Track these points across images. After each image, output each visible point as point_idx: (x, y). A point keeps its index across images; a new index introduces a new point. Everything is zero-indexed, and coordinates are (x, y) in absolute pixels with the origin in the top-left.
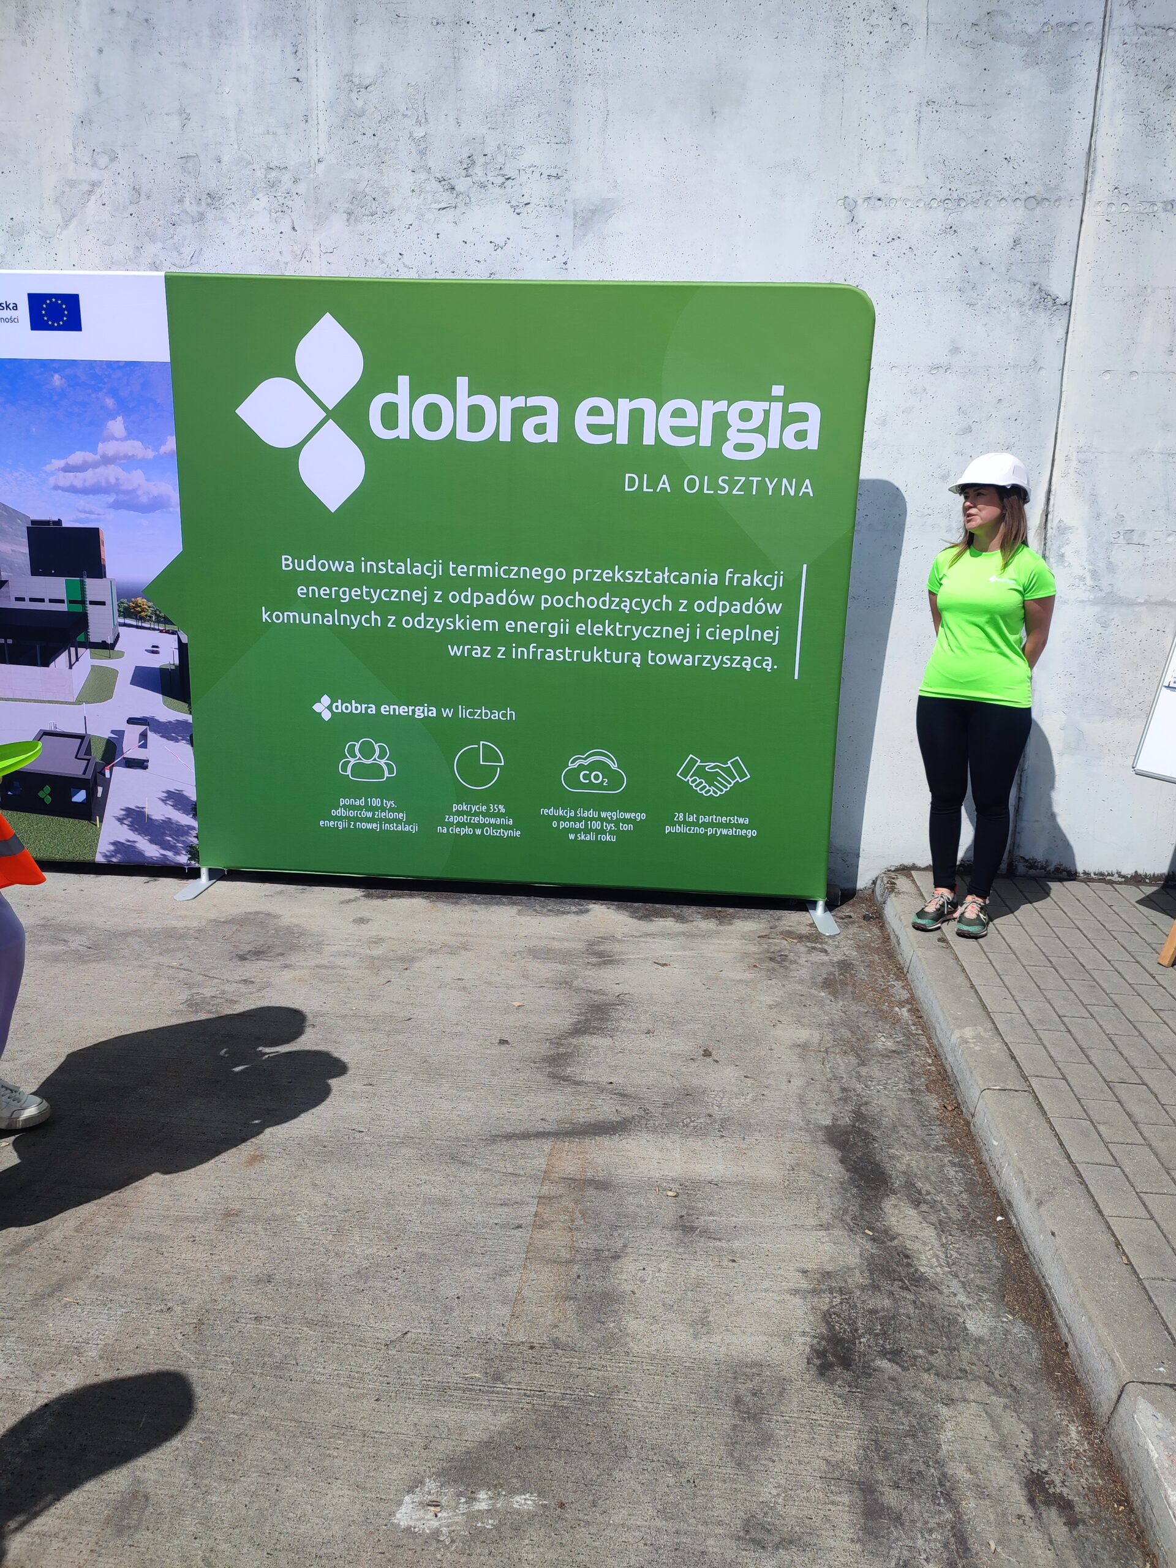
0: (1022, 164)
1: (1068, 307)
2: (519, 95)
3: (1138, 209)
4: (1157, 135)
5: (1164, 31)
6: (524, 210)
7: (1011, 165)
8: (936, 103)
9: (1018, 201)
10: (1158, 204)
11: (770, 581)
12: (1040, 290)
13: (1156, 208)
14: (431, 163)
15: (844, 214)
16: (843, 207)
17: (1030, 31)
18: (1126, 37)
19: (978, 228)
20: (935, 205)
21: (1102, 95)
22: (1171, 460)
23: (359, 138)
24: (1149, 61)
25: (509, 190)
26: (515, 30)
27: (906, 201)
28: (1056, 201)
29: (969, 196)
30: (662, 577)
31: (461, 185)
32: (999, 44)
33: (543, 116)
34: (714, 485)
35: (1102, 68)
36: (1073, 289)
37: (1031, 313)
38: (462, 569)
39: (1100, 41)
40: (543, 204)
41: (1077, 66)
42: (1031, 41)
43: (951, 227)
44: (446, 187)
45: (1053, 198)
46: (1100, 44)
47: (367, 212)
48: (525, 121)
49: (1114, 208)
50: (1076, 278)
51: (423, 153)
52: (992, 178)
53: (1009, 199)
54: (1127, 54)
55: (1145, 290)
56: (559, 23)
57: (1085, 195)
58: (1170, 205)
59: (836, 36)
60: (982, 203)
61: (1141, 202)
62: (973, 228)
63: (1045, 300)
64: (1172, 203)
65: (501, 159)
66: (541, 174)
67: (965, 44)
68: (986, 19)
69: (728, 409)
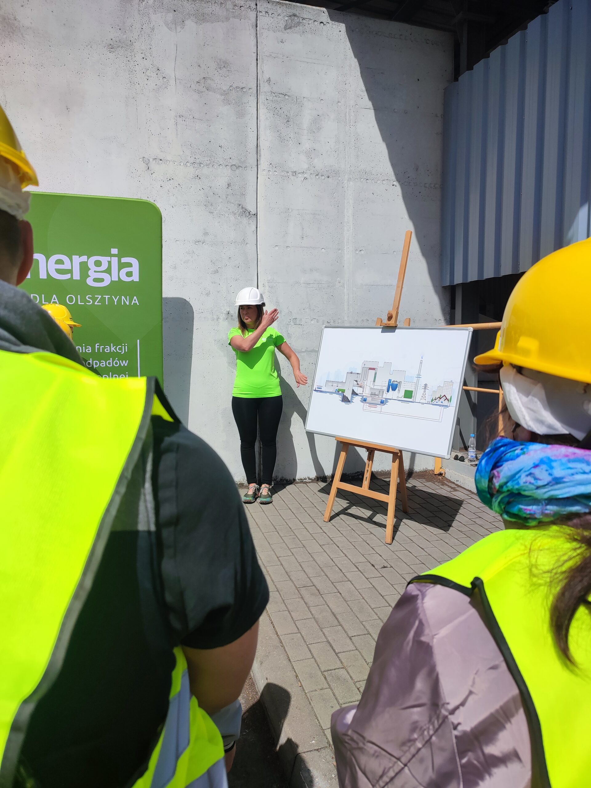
0: (227, 149)
1: (256, 216)
3: (281, 174)
4: (285, 142)
5: (284, 95)
7: (222, 149)
8: (184, 117)
9: (228, 166)
10: (290, 172)
11: (120, 349)
12: (242, 208)
13: (289, 174)
15: (143, 166)
16: (143, 162)
17: (224, 89)
18: (267, 97)
19: (210, 177)
20: (189, 165)
21: (260, 121)
22: (308, 286)
24: (278, 109)
27: (174, 162)
28: (245, 168)
29: (205, 162)
32: (210, 93)
34: (83, 299)
35: (259, 110)
36: (257, 208)
37: (239, 218)
39: (256, 97)
41: (247, 107)
42: (225, 94)
43: (198, 176)
45: (243, 166)
46: (256, 99)
49: (271, 173)
50: (258, 203)
52: (214, 155)
53: (223, 165)
54: (268, 105)
55: (288, 210)
57: (258, 166)
58: (295, 173)
59: (130, 79)
60: (211, 165)
61: (282, 171)
62: (208, 177)
63: (245, 212)
64: (295, 172)
67: (194, 91)
68: (203, 81)
69: (88, 261)
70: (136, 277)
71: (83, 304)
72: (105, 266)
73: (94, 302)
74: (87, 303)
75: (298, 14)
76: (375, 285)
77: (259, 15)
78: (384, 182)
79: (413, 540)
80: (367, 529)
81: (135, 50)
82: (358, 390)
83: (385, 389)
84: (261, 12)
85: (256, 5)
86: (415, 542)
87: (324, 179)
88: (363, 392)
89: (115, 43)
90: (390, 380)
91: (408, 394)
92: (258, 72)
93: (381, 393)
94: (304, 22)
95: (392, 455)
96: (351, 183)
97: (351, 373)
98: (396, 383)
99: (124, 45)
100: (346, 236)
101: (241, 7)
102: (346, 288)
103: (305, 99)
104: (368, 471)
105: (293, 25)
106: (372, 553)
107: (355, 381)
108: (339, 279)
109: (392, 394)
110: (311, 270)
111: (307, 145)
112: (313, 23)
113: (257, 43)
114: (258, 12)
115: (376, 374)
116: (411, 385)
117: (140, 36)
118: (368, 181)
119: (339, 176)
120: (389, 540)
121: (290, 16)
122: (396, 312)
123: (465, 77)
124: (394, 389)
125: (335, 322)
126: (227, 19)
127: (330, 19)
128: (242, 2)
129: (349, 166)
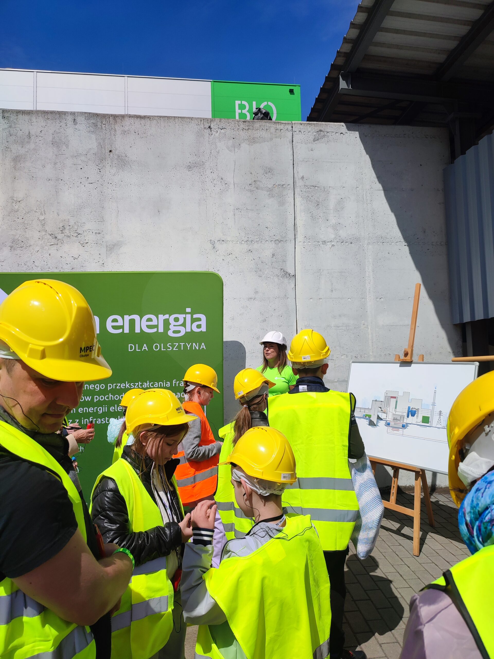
0: (272, 229)
1: (295, 277)
2: (83, 205)
3: (313, 244)
4: (316, 220)
5: (314, 187)
6: (86, 245)
7: (268, 229)
8: (240, 209)
9: (272, 241)
10: (320, 242)
12: (284, 271)
13: (320, 243)
14: (47, 228)
15: (211, 246)
16: (210, 243)
17: (269, 187)
19: (259, 250)
20: (243, 243)
21: (296, 207)
22: (338, 329)
23: (16, 219)
24: (310, 197)
25: (79, 238)
26: (81, 183)
27: (233, 241)
28: (286, 241)
29: (255, 240)
30: (146, 385)
31: (60, 236)
32: (259, 191)
33: (93, 212)
34: (165, 347)
35: (295, 199)
36: (295, 271)
37: (282, 279)
39: (293, 190)
40: (93, 243)
41: (287, 198)
42: (270, 190)
43: (250, 250)
44: (53, 237)
45: (284, 240)
46: (293, 192)
47: (19, 246)
48: (86, 214)
49: (305, 244)
50: (296, 267)
51: (43, 225)
52: (262, 234)
53: (269, 241)
54: (303, 195)
55: (320, 270)
56: (98, 181)
57: (295, 239)
58: (324, 243)
59: (202, 187)
60: (260, 242)
61: (314, 241)
62: (257, 250)
63: (286, 274)
64: (325, 241)
65: (76, 227)
66: (93, 232)
67: (248, 190)
68: (254, 182)
69: (169, 318)
70: (204, 329)
71: (165, 350)
72: (181, 321)
73: (173, 348)
74: (168, 349)
75: (323, 130)
76: (394, 326)
77: (294, 134)
78: (397, 244)
79: (439, 554)
80: (396, 540)
81: (206, 167)
82: (382, 416)
83: (405, 414)
84: (296, 131)
85: (292, 127)
86: (441, 555)
87: (348, 245)
88: (387, 417)
89: (192, 164)
90: (409, 407)
91: (426, 420)
92: (294, 173)
93: (402, 419)
94: (328, 134)
95: (414, 473)
96: (370, 246)
97: (376, 401)
98: (414, 410)
99: (198, 165)
100: (368, 287)
101: (281, 130)
102: (369, 329)
103: (331, 188)
104: (394, 487)
105: (320, 138)
106: (401, 564)
107: (379, 407)
108: (363, 322)
109: (411, 419)
110: (340, 316)
111: (333, 221)
112: (335, 134)
113: (293, 153)
114: (294, 132)
115: (397, 402)
116: (427, 412)
117: (210, 157)
118: (384, 244)
119: (360, 242)
120: (416, 552)
121: (318, 132)
122: (411, 349)
123: (459, 160)
124: (413, 415)
125: (362, 356)
126: (271, 139)
127: (348, 130)
128: (281, 127)
129: (368, 234)
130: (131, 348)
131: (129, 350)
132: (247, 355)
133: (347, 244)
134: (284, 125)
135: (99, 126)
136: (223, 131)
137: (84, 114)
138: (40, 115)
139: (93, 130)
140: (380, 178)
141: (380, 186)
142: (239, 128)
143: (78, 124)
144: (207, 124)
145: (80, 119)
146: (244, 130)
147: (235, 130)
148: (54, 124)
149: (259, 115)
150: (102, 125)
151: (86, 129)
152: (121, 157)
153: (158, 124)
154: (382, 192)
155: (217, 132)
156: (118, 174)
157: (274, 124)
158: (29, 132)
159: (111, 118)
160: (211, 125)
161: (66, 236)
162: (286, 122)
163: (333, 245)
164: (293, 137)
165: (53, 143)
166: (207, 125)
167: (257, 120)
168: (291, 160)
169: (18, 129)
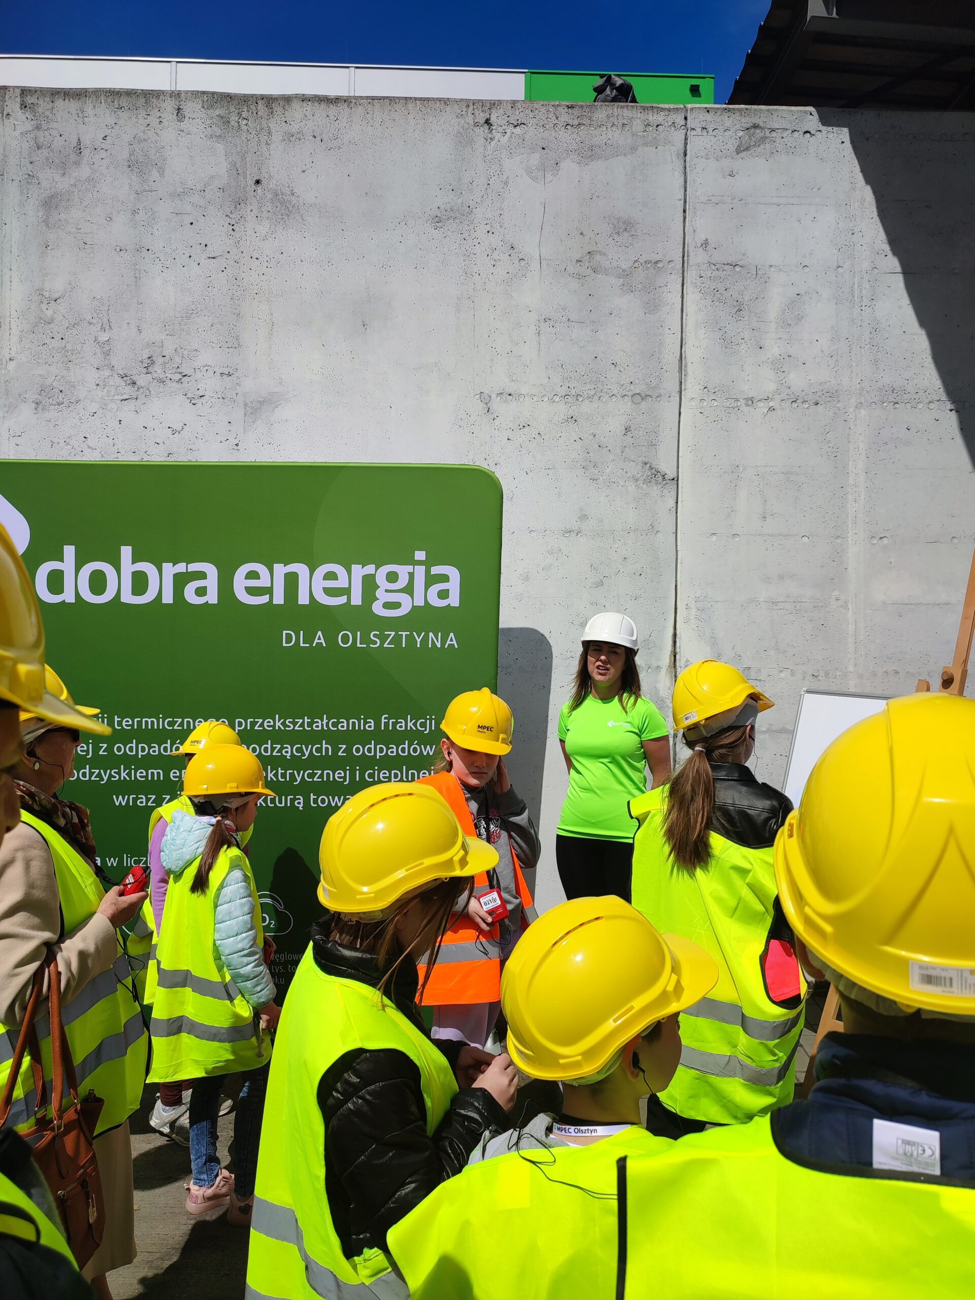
0: (626, 368)
1: (676, 482)
2: (194, 309)
3: (725, 404)
4: (734, 347)
5: (732, 267)
6: (199, 401)
7: (617, 368)
8: (552, 320)
9: (626, 397)
10: (741, 400)
11: (422, 725)
12: (651, 468)
13: (739, 404)
14: (114, 362)
15: (481, 406)
16: (479, 400)
17: (624, 267)
18: (702, 272)
19: (594, 418)
20: (557, 400)
21: (687, 315)
22: (775, 607)
23: (48, 341)
24: (722, 290)
25: (185, 385)
26: (190, 257)
27: (532, 396)
28: (658, 397)
29: (585, 393)
30: (320, 724)
31: (142, 380)
32: (599, 276)
33: (216, 326)
34: (366, 639)
35: (685, 296)
36: (678, 467)
37: (645, 486)
38: (126, 723)
39: (681, 275)
40: (216, 396)
41: (664, 293)
42: (625, 274)
43: (572, 417)
44: (128, 382)
45: (654, 395)
46: (681, 278)
47: (54, 402)
48: (200, 330)
49: (705, 404)
50: (680, 459)
51: (107, 354)
52: (603, 379)
53: (618, 396)
54: (703, 285)
55: (737, 468)
56: (228, 252)
57: (681, 392)
58: (750, 401)
59: (466, 267)
60: (596, 397)
61: (727, 399)
62: (590, 418)
63: (656, 476)
64: (752, 399)
65: (178, 360)
66: (214, 372)
67: (572, 275)
68: (588, 257)
69: (376, 573)
70: (454, 600)
71: (365, 646)
72: (403, 582)
73: (382, 643)
74: (371, 645)
75: (761, 124)
76: (911, 604)
77: (690, 134)
78: (932, 406)
81: (475, 220)
84: (694, 129)
85: (686, 118)
87: (808, 408)
89: (444, 213)
92: (686, 231)
94: (772, 135)
96: (863, 411)
99: (458, 215)
100: (852, 511)
101: (657, 126)
102: (851, 611)
103: (773, 269)
105: (752, 143)
108: (836, 593)
110: (781, 577)
111: (774, 349)
112: (790, 135)
113: (685, 182)
114: (689, 130)
117: (485, 196)
118: (897, 406)
119: (839, 401)
121: (747, 129)
122: (961, 669)
125: (828, 674)
126: (634, 149)
127: (823, 124)
128: (659, 118)
129: (859, 381)
130: (289, 639)
131: (284, 645)
132: (555, 662)
133: (806, 406)
134: (667, 113)
135: (232, 124)
136: (518, 130)
137: (200, 94)
138: (103, 98)
139: (219, 132)
140: (896, 244)
141: (894, 263)
142: (556, 122)
143: (187, 118)
144: (481, 114)
145: (192, 108)
146: (569, 127)
147: (547, 127)
148: (135, 120)
149: (608, 91)
150: (240, 120)
151: (204, 130)
152: (281, 196)
153: (367, 116)
154: (900, 278)
155: (506, 133)
156: (274, 236)
157: (642, 112)
158: (79, 140)
159: (260, 102)
160: (492, 115)
161: (156, 381)
162: (672, 106)
163: (772, 409)
164: (686, 144)
165: (132, 165)
166: (481, 117)
167: (602, 103)
168: (680, 200)
169: (54, 132)
